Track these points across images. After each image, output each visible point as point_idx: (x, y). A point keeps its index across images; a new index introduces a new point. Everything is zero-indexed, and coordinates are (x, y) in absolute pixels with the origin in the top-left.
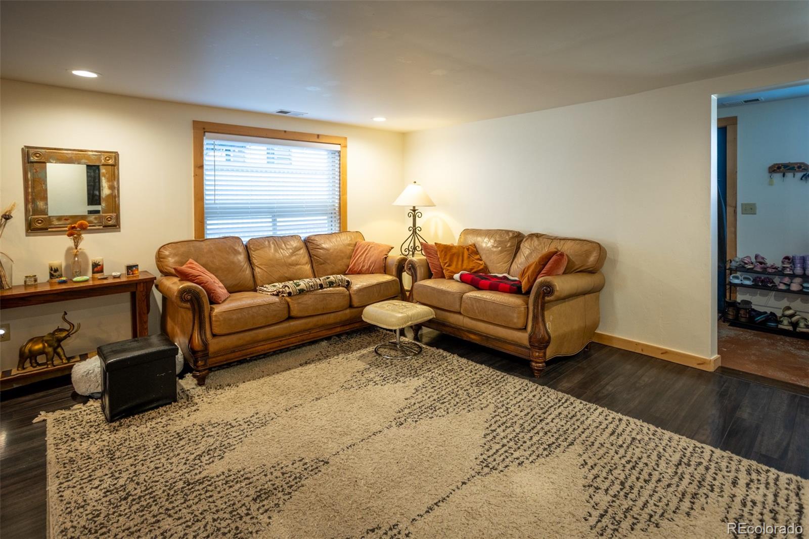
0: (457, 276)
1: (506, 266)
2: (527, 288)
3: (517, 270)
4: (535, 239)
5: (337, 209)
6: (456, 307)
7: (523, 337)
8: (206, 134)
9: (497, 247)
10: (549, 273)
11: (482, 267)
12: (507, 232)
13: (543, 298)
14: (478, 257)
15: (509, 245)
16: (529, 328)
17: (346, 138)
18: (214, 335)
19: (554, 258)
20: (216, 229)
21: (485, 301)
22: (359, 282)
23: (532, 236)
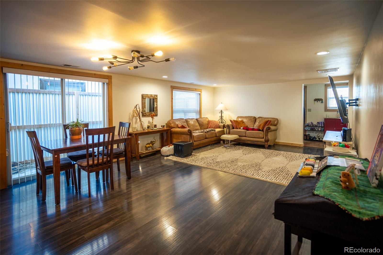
0: (242, 128)
1: (253, 125)
2: (262, 129)
3: (256, 126)
4: (260, 118)
5: (199, 111)
6: (244, 135)
7: (263, 140)
8: (174, 89)
9: (249, 121)
10: (268, 125)
11: (246, 126)
12: (252, 117)
13: (268, 130)
14: (244, 123)
15: (253, 120)
16: (265, 138)
17: (201, 90)
18: (194, 141)
19: (269, 122)
20: (176, 116)
21: (253, 132)
22: (217, 130)
23: (259, 117)
